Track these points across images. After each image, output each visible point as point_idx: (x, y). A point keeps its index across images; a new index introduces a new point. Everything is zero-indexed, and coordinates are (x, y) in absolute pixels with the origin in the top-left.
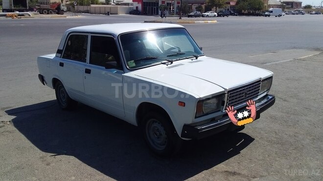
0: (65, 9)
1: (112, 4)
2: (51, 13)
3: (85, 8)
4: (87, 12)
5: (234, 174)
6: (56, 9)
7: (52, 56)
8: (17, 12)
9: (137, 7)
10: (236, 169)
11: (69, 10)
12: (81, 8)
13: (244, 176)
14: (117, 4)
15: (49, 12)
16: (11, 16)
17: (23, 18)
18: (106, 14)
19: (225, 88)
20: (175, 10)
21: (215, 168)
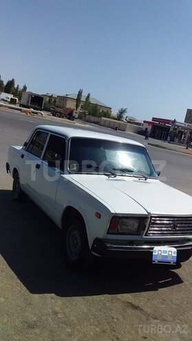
0: (77, 116)
1: (124, 120)
2: (63, 117)
3: (96, 119)
4: (97, 123)
5: (136, 308)
6: (69, 114)
7: (19, 148)
8: (32, 110)
9: (146, 129)
10: (141, 305)
11: (80, 118)
12: (92, 118)
13: (146, 314)
14: (128, 122)
15: (61, 116)
16: (26, 112)
17: (35, 116)
18: (113, 129)
19: (149, 211)
20: (186, 139)
21: (119, 296)
